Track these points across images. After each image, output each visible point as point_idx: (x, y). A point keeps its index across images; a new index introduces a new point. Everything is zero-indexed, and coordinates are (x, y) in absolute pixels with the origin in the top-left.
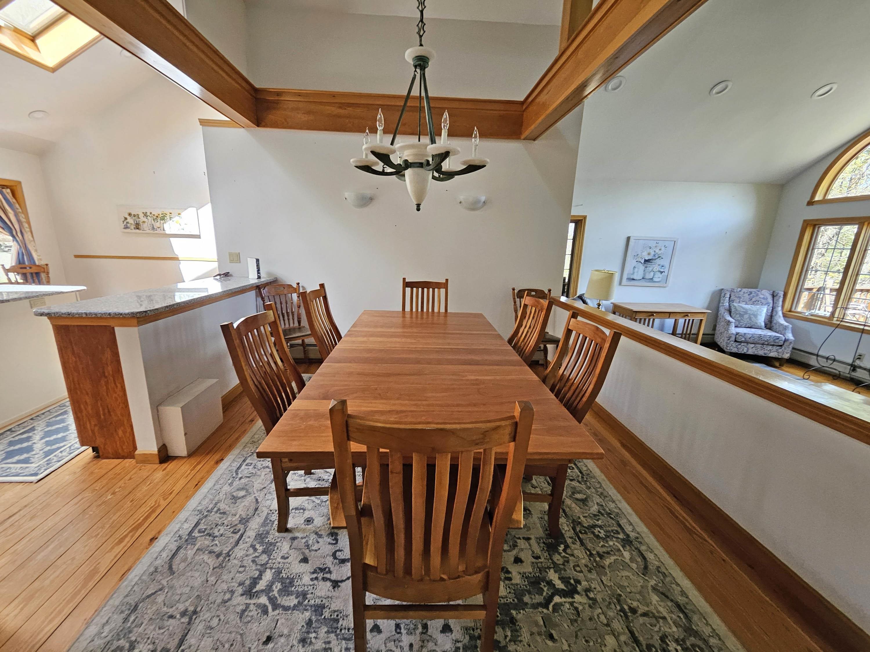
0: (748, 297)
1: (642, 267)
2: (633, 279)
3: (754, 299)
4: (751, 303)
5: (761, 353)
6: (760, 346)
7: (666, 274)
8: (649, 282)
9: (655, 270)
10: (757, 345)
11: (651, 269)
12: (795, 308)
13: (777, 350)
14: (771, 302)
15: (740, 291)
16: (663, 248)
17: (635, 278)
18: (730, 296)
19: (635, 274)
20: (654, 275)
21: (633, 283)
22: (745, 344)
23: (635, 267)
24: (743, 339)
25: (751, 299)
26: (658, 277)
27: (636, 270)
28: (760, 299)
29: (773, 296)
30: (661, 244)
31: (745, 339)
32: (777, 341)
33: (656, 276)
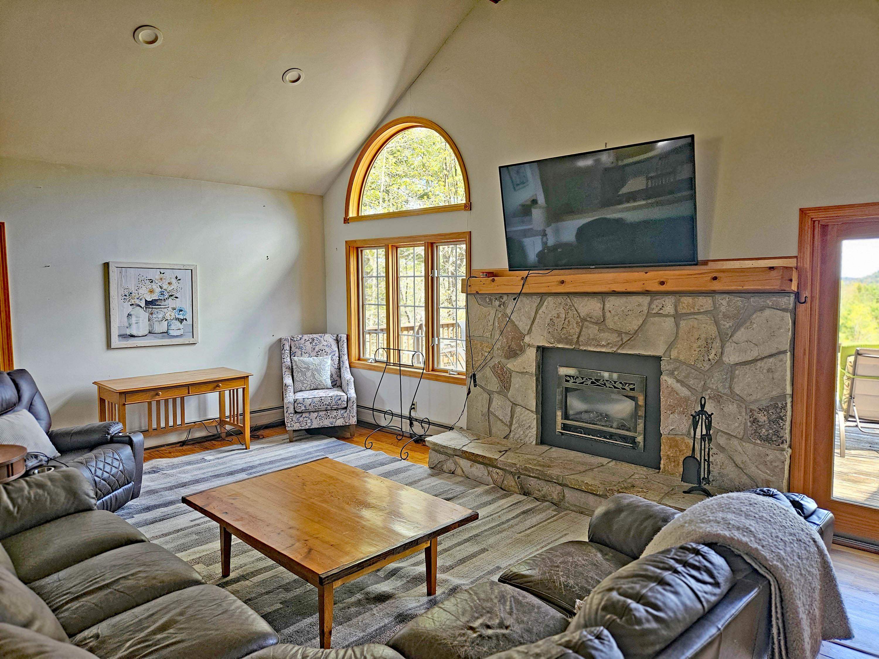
0: (311, 346)
1: (142, 315)
2: (132, 336)
3: (317, 349)
4: (315, 354)
5: (327, 423)
6: (324, 413)
7: (189, 321)
8: (163, 337)
9: (168, 317)
10: (321, 413)
11: (160, 316)
12: (363, 356)
13: (342, 415)
14: (337, 349)
15: (301, 339)
16: (174, 281)
17: (134, 333)
18: (291, 347)
19: (134, 326)
20: (168, 326)
21: (132, 342)
22: (307, 415)
23: (129, 315)
24: (303, 408)
25: (314, 349)
26: (176, 328)
27: (133, 319)
28: (323, 348)
29: (338, 341)
30: (169, 275)
31: (305, 406)
32: (340, 402)
33: (173, 327)
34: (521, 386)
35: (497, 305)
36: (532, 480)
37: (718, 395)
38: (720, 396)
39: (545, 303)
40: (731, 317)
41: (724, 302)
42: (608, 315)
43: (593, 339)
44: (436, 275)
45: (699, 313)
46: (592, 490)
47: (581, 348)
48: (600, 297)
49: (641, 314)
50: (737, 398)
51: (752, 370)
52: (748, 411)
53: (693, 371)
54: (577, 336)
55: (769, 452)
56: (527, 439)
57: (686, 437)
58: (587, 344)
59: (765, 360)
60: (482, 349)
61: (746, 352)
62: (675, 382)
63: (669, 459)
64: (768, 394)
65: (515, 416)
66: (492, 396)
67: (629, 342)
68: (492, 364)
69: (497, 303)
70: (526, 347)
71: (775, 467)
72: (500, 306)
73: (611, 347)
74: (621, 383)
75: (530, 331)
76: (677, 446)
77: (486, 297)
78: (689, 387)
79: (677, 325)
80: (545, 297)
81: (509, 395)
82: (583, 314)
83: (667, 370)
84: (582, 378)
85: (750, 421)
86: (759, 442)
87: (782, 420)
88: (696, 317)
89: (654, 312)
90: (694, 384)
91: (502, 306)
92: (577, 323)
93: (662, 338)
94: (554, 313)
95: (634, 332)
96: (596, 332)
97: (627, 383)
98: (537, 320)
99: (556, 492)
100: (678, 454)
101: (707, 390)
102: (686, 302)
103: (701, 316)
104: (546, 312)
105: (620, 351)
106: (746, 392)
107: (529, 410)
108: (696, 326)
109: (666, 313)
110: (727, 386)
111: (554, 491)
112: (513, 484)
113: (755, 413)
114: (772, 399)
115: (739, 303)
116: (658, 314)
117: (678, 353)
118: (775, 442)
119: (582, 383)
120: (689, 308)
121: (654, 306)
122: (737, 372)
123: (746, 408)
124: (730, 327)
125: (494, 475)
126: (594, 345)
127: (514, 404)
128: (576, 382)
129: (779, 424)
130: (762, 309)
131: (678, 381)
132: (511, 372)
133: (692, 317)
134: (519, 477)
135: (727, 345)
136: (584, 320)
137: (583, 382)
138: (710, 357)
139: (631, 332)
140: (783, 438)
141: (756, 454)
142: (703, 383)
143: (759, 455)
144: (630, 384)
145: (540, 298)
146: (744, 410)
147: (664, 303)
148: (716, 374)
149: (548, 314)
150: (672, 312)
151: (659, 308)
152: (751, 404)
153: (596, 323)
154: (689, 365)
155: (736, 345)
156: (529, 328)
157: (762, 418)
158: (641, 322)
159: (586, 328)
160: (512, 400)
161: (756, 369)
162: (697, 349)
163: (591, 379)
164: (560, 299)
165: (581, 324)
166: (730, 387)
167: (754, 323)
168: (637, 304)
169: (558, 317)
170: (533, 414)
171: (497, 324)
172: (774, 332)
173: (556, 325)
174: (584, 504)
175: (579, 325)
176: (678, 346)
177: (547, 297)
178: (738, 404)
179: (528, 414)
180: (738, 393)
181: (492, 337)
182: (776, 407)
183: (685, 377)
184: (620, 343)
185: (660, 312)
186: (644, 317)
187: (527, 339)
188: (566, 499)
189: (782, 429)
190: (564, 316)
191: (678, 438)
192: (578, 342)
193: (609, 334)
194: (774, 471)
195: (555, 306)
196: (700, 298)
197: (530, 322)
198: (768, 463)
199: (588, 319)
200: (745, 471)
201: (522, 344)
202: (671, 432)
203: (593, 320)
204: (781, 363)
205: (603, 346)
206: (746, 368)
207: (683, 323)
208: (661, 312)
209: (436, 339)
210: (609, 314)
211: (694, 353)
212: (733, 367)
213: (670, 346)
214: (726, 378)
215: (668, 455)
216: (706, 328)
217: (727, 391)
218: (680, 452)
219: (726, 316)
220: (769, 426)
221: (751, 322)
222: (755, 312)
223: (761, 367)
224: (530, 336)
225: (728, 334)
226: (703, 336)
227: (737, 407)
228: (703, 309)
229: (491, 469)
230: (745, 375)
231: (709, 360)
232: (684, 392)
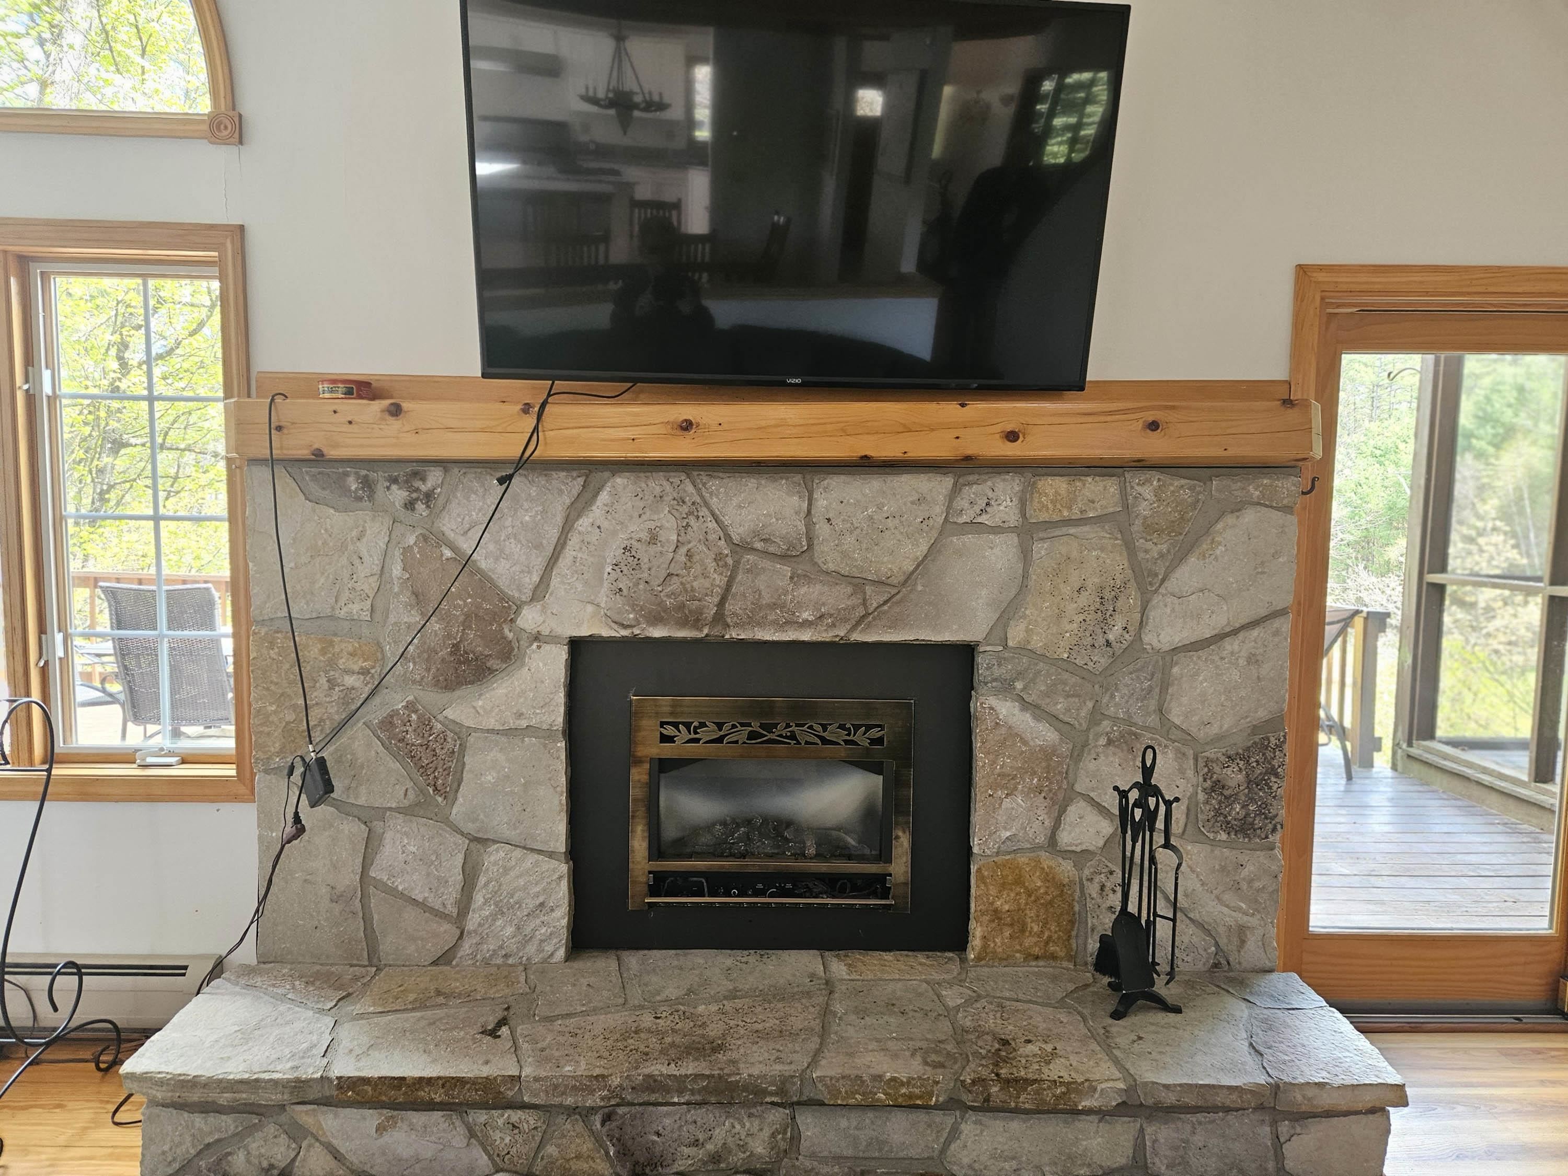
34: (507, 777)
35: (398, 504)
36: (667, 1115)
37: (1132, 733)
38: (1135, 734)
39: (604, 497)
40: (1163, 531)
41: (1147, 492)
42: (822, 530)
43: (773, 606)
44: (47, 389)
45: (1082, 521)
46: (911, 1096)
47: (733, 634)
48: (798, 478)
49: (924, 526)
50: (1174, 734)
51: (1213, 661)
52: (1201, 764)
53: (1066, 676)
54: (716, 600)
55: (1243, 858)
56: (531, 949)
57: (1043, 855)
58: (752, 621)
59: (1241, 635)
60: (332, 664)
61: (1199, 616)
62: (1016, 711)
63: (1000, 919)
64: (1247, 717)
65: (482, 880)
66: (378, 825)
67: (886, 608)
68: (376, 712)
69: (399, 495)
70: (524, 643)
71: (1258, 890)
72: (410, 505)
73: (834, 625)
74: (842, 727)
75: (540, 592)
76: (1019, 881)
77: (346, 474)
78: (1054, 719)
79: (1026, 554)
80: (597, 477)
81: (458, 811)
82: (741, 530)
83: (995, 680)
84: (720, 726)
85: (1204, 790)
86: (1223, 836)
87: (1277, 775)
88: (1072, 530)
89: (965, 518)
90: (1068, 710)
91: (420, 506)
92: (719, 558)
93: (984, 592)
94: (638, 529)
95: (902, 578)
96: (783, 583)
97: (860, 726)
98: (569, 553)
99: (766, 1133)
100: (1023, 901)
101: (1098, 724)
102: (1050, 492)
103: (1086, 528)
104: (605, 524)
105: (857, 637)
106: (1196, 718)
107: (540, 852)
108: (1074, 554)
109: (997, 521)
110: (1152, 708)
111: (755, 1129)
112: (587, 1146)
113: (1217, 769)
114: (1255, 729)
115: (1186, 495)
116: (974, 526)
117: (1027, 631)
118: (1258, 831)
119: (720, 740)
120: (1059, 506)
121: (965, 504)
122: (1176, 670)
123: (1196, 759)
124: (1162, 556)
125: (497, 1135)
126: (775, 623)
127: (480, 841)
128: (697, 741)
129: (1270, 788)
130: (1237, 508)
131: (1025, 705)
132: (462, 734)
133: (1064, 530)
134: (607, 1118)
135: (1154, 602)
136: (741, 547)
137: (723, 737)
138: (1111, 637)
139: (894, 581)
140: (1277, 820)
141: (1217, 867)
142: (1090, 704)
143: (1223, 869)
144: (869, 727)
145: (581, 480)
146: (1192, 762)
147: (990, 494)
148: (1127, 680)
149: (614, 533)
150: (1013, 519)
151: (977, 509)
152: (1207, 748)
153: (784, 557)
154: (1054, 661)
155: (1176, 601)
156: (536, 578)
157: (1234, 777)
158: (924, 548)
159: (749, 571)
160: (470, 828)
161: (1222, 658)
162: (1075, 618)
163: (749, 725)
164: (656, 484)
165: (730, 561)
166: (1160, 710)
167: (1220, 544)
168: (916, 497)
169: (653, 539)
170: (554, 863)
171: (397, 570)
172: (1263, 563)
173: (645, 567)
174: (869, 1144)
175: (726, 565)
176: (1027, 612)
177: (607, 474)
178: (1178, 751)
179: (536, 864)
180: (1178, 723)
181: (378, 616)
182: (1263, 746)
183: (1047, 695)
184: (861, 611)
185: (979, 520)
186: (934, 534)
187: (529, 619)
188: (804, 1144)
189: (1274, 797)
190: (674, 537)
191: (1022, 859)
192: (719, 618)
193: (826, 588)
194: (1256, 901)
195: (642, 504)
196: (1090, 479)
197: (538, 562)
198: (1244, 886)
199: (759, 545)
200: (1191, 915)
201: (510, 636)
202: (1003, 848)
203: (772, 549)
204: (1276, 639)
205: (806, 624)
206: (1199, 658)
207: (1040, 549)
208: (983, 519)
209: (59, 637)
210: (826, 526)
211: (1069, 627)
212: (1168, 658)
213: (1007, 615)
214: (1150, 690)
215: (996, 911)
216: (1101, 560)
217: (1153, 720)
218: (1030, 896)
219: (1150, 529)
220: (1246, 796)
221: (1213, 541)
222: (1222, 515)
223: (1232, 653)
224: (544, 607)
225: (1156, 575)
226: (1093, 581)
227: (1176, 759)
228: (1095, 509)
229: (481, 1117)
230: (1197, 674)
231: (1108, 644)
232: (1045, 734)
